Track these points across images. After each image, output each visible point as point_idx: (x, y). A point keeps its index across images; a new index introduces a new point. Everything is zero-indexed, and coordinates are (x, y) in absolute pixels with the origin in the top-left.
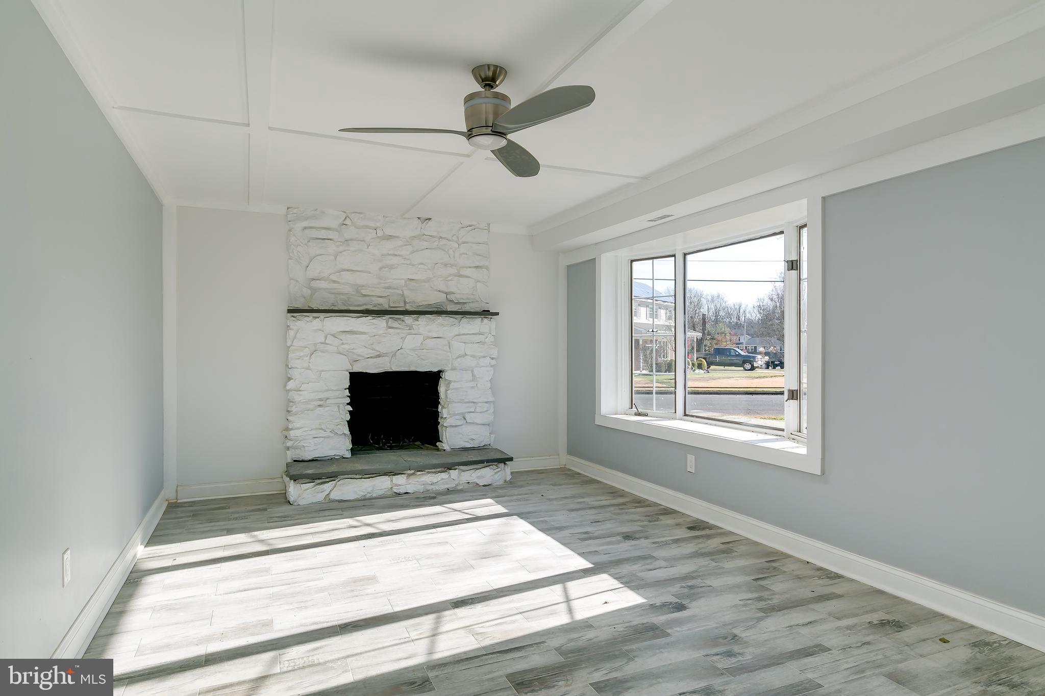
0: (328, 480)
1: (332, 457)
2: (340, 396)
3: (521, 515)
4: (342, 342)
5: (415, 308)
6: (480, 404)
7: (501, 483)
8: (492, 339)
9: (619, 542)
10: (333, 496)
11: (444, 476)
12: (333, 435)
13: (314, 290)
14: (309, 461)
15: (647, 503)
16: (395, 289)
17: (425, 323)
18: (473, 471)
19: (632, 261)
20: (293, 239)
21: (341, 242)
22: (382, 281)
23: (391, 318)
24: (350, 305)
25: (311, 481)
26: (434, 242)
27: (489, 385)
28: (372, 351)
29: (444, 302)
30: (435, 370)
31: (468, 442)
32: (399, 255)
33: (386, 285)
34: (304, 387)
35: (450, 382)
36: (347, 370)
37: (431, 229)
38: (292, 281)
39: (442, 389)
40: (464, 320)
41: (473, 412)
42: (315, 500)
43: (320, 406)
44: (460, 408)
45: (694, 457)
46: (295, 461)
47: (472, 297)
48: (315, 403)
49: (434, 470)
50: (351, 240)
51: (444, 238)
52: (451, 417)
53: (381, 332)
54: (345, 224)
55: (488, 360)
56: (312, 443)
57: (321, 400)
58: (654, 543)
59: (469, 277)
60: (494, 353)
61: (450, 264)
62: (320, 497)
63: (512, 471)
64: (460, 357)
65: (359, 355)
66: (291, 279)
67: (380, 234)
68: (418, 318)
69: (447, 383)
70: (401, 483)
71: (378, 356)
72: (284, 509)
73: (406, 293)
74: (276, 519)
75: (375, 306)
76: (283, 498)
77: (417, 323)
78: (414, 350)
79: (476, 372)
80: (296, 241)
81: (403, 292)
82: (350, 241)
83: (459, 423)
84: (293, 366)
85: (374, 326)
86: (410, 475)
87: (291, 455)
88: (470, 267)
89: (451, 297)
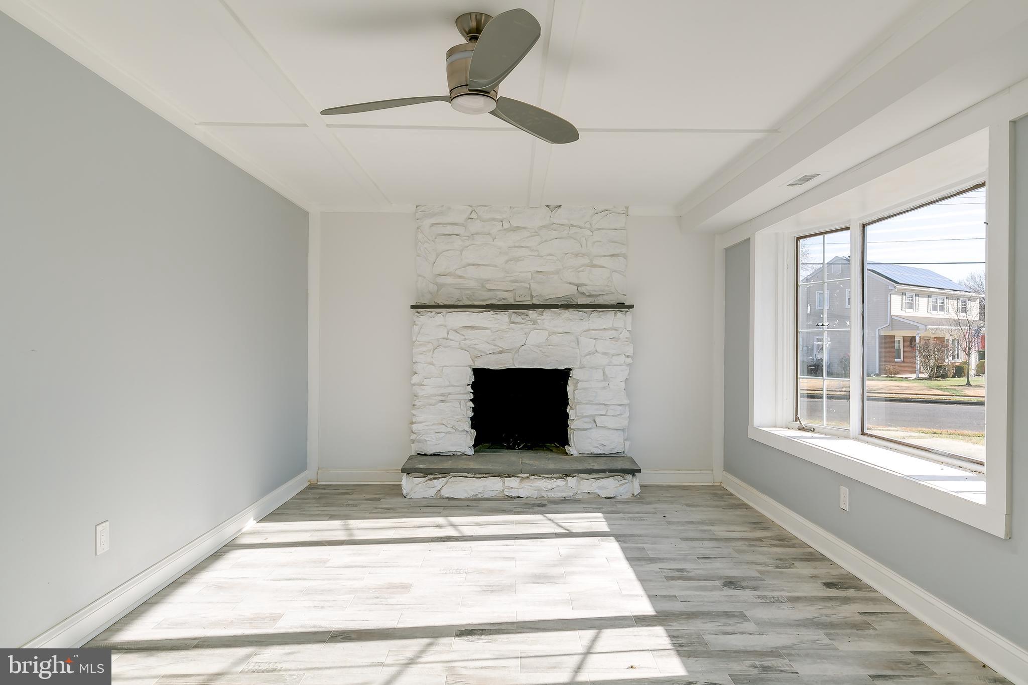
0: (440, 476)
1: (454, 453)
2: (462, 392)
3: (619, 538)
4: (464, 337)
5: (542, 302)
6: (612, 407)
7: (627, 497)
8: (628, 335)
9: (714, 588)
10: (445, 492)
11: (560, 482)
12: (454, 430)
13: (440, 286)
14: (431, 455)
15: (794, 542)
16: (521, 282)
17: (551, 317)
18: (594, 480)
19: (798, 239)
20: (420, 236)
21: (467, 237)
22: (508, 275)
23: (514, 313)
24: (475, 300)
25: (424, 475)
26: (564, 230)
27: (623, 385)
28: (494, 347)
29: (574, 295)
30: (562, 368)
31: (597, 447)
32: (527, 247)
33: (512, 278)
34: (426, 382)
35: (578, 381)
36: (470, 366)
37: (560, 216)
38: (420, 278)
39: (570, 389)
40: (595, 314)
41: (603, 415)
42: (426, 494)
43: (442, 401)
44: (590, 410)
45: (848, 490)
46: (418, 454)
47: (607, 288)
48: (436, 398)
49: (550, 476)
50: (477, 234)
51: (575, 226)
52: (579, 419)
53: (504, 327)
54: (471, 219)
55: (622, 359)
56: (434, 438)
57: (443, 395)
58: (759, 597)
59: (603, 267)
60: (630, 350)
61: (582, 254)
62: (432, 493)
63: (642, 484)
64: (589, 354)
65: (480, 351)
66: (420, 276)
67: (506, 225)
68: (543, 312)
69: (575, 382)
70: (514, 486)
71: (501, 352)
72: (396, 501)
73: (534, 286)
74: (380, 510)
75: (500, 301)
76: (396, 490)
77: (541, 317)
78: (538, 346)
79: (607, 372)
80: (423, 238)
81: (530, 285)
82: (475, 235)
83: (586, 426)
84: (417, 361)
85: (496, 322)
86: (523, 478)
87: (415, 449)
88: (605, 256)
89: (582, 289)
